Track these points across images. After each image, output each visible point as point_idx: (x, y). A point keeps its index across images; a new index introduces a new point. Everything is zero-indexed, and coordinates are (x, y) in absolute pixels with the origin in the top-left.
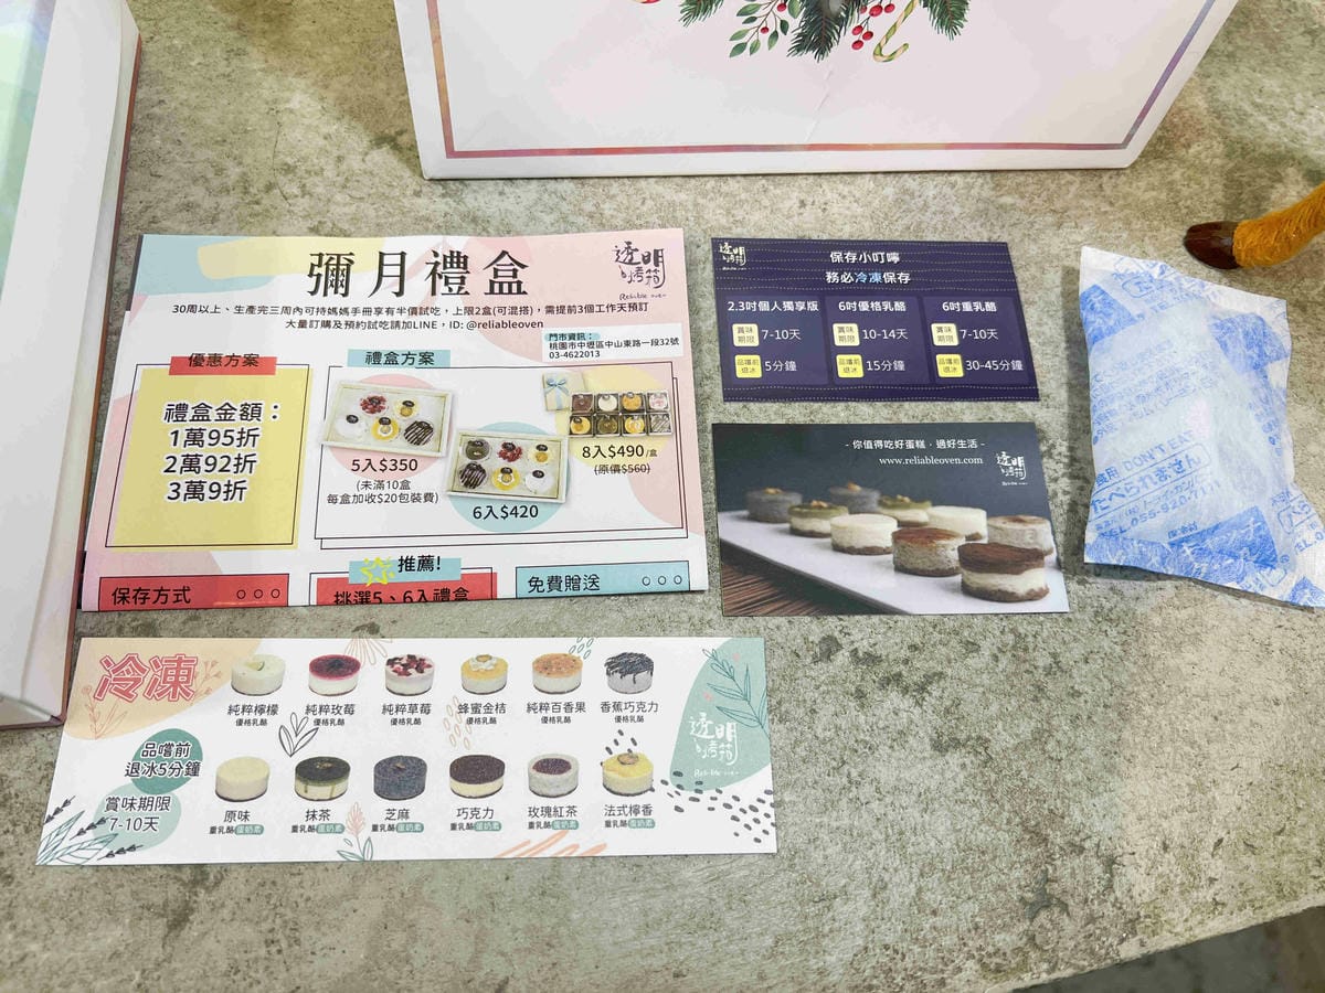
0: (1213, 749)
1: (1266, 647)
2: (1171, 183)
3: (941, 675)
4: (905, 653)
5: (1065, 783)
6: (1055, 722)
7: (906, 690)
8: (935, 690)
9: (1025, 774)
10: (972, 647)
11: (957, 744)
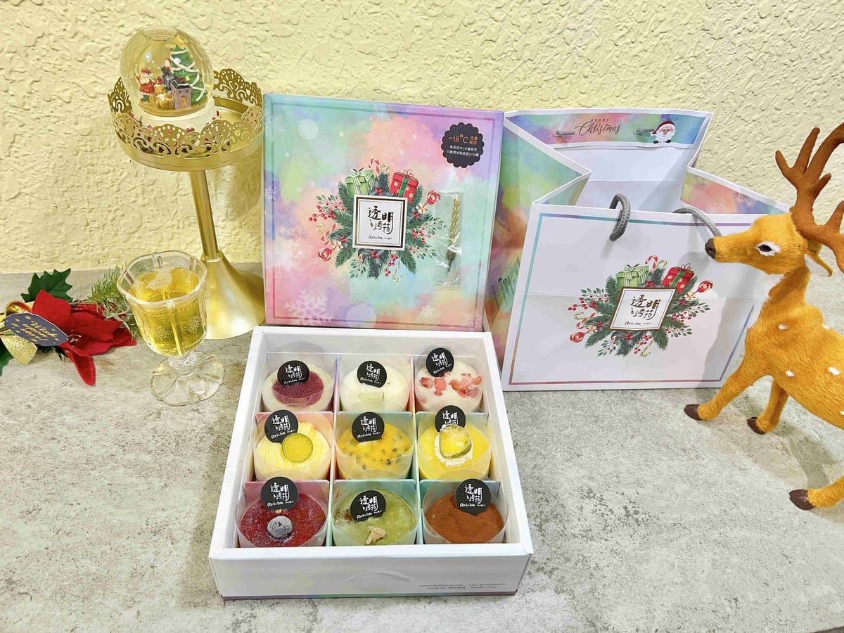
0: (654, 599)
1: (673, 565)
2: (636, 408)
3: (557, 568)
4: (544, 561)
5: (601, 607)
6: (598, 586)
7: (545, 573)
8: (555, 573)
9: (587, 603)
10: (568, 560)
11: (563, 591)
